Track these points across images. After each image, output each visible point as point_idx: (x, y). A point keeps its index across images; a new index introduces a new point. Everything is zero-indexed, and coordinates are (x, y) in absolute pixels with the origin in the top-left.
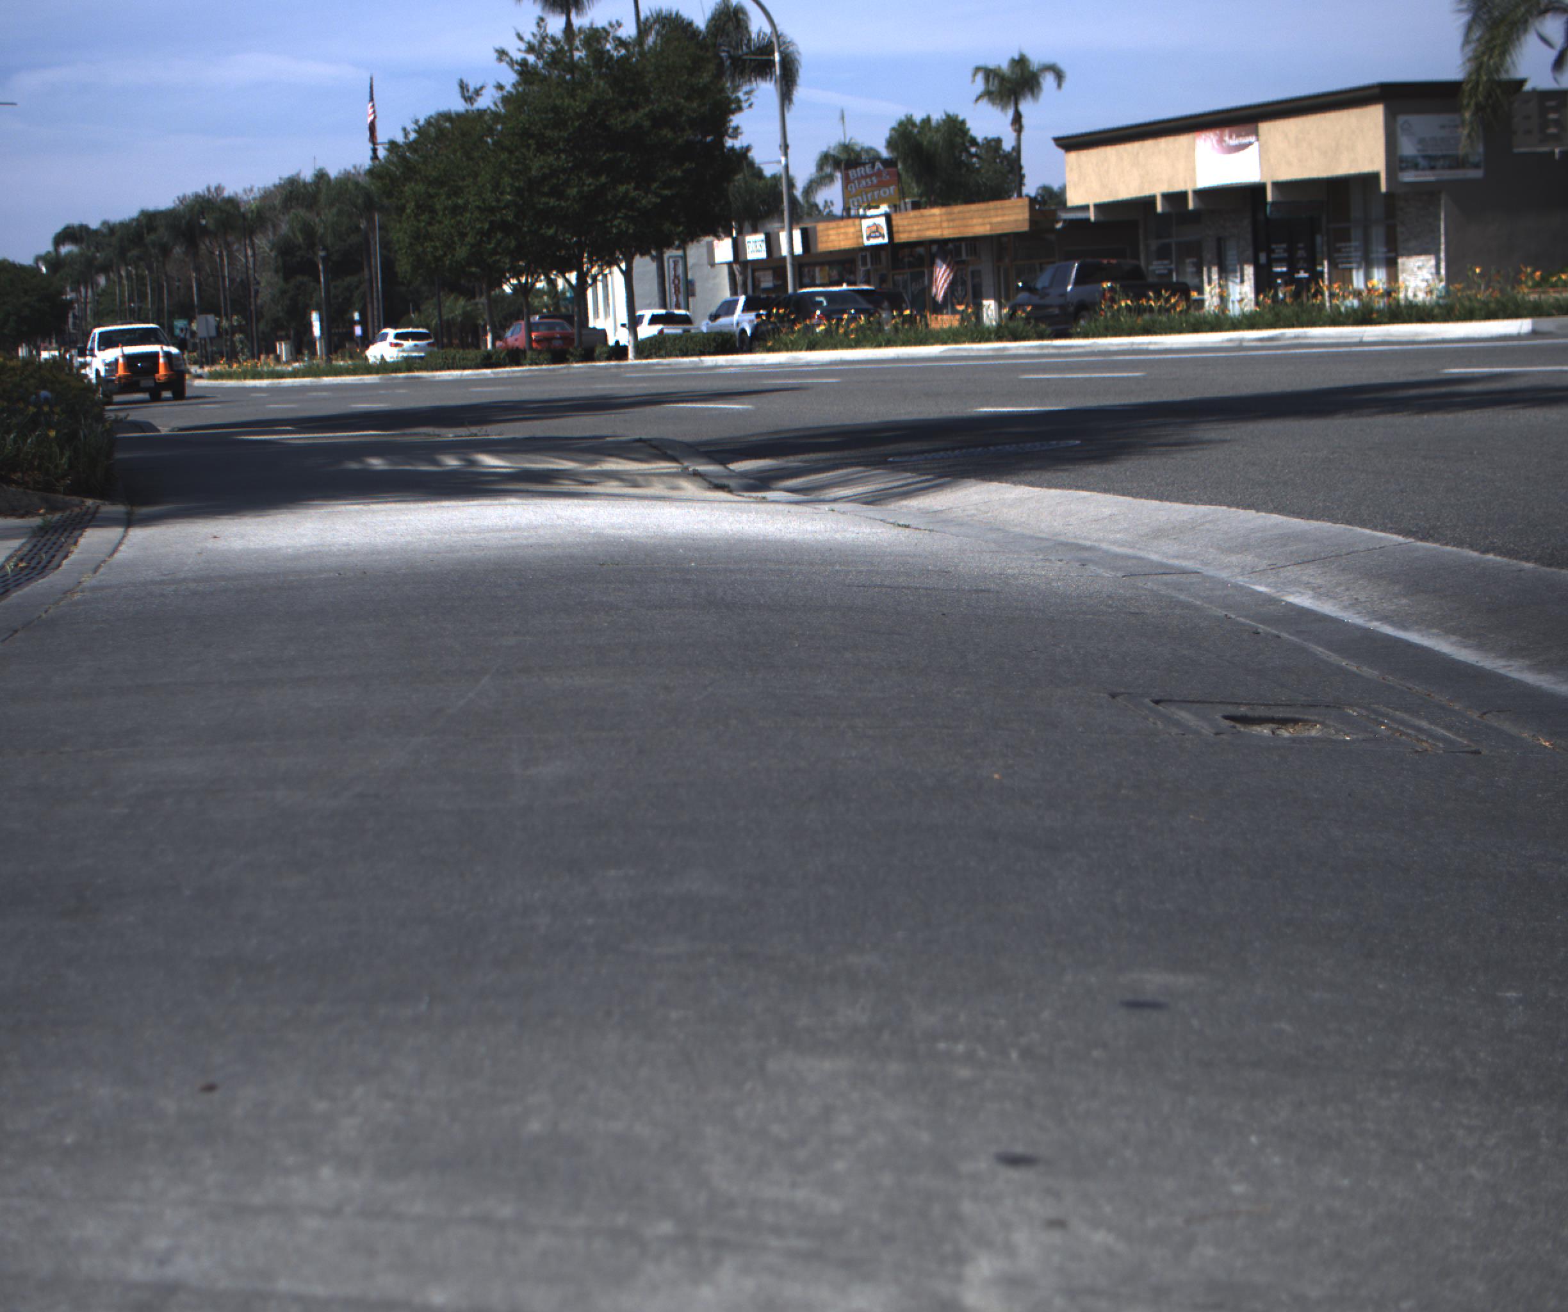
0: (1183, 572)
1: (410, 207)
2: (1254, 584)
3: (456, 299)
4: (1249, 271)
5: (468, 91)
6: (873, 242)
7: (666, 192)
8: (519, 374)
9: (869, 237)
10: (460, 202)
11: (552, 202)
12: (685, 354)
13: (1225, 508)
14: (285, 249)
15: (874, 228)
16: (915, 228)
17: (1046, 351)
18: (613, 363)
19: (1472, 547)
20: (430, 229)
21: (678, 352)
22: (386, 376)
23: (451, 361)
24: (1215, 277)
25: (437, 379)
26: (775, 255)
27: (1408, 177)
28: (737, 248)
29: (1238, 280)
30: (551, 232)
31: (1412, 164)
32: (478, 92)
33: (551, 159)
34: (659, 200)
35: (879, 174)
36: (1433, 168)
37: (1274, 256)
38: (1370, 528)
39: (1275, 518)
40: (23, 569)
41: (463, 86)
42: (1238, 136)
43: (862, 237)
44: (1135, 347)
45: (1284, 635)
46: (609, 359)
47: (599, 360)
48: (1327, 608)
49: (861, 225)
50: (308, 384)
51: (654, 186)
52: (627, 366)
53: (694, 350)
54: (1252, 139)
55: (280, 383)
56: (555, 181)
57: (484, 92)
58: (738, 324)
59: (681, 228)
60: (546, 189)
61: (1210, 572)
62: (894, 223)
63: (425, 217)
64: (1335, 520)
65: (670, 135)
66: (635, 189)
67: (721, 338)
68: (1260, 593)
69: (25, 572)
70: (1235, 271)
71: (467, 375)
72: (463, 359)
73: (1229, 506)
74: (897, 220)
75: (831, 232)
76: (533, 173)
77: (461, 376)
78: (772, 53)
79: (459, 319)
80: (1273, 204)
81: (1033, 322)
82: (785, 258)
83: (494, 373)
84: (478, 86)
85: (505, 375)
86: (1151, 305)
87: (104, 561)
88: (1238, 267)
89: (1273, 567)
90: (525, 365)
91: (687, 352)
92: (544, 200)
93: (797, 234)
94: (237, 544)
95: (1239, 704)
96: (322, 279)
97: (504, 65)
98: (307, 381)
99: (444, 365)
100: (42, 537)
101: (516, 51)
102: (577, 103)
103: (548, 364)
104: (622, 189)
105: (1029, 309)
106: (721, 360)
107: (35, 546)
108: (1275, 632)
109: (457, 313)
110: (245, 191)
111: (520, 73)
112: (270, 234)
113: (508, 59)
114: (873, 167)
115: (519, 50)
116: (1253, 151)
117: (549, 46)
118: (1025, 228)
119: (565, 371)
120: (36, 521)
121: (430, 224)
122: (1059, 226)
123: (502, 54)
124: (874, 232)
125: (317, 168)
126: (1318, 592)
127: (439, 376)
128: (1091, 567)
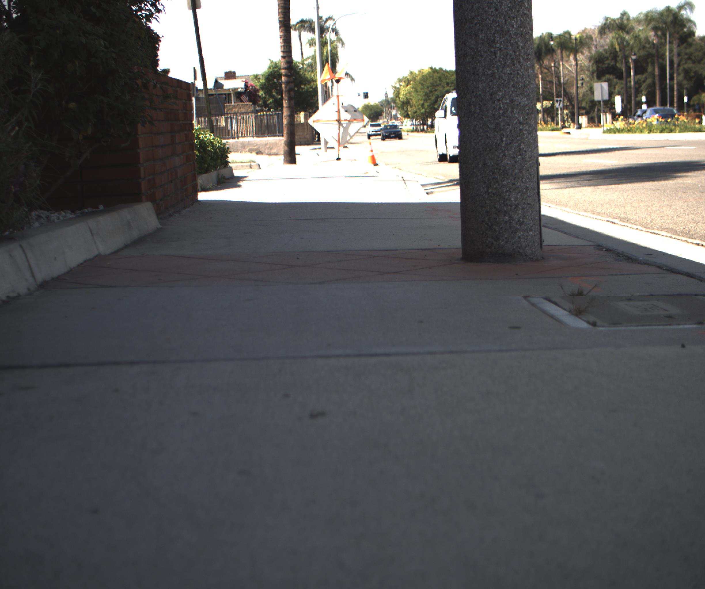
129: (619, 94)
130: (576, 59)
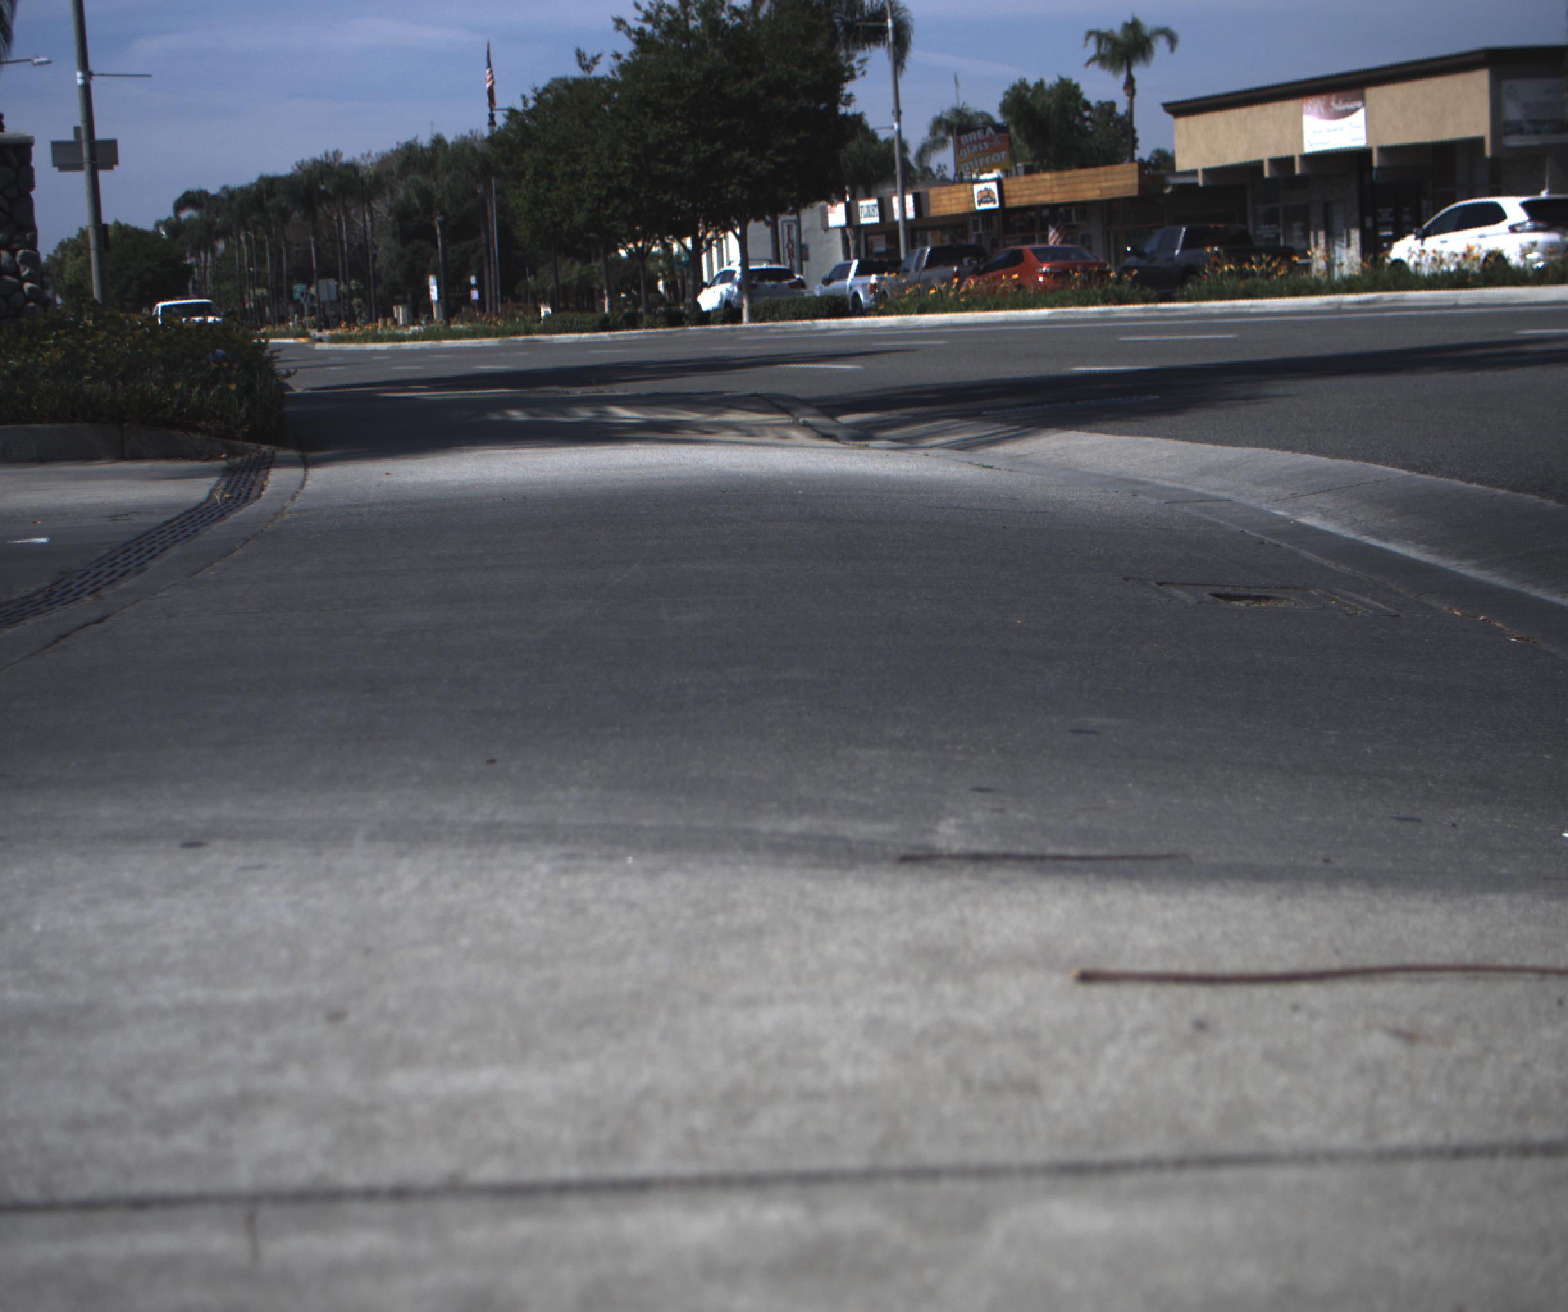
0: (1217, 500)
1: (529, 174)
2: (1276, 509)
3: (572, 263)
4: (1355, 235)
5: (585, 59)
6: (984, 206)
7: (780, 159)
8: (636, 337)
9: (980, 202)
10: (578, 168)
11: (669, 168)
12: (799, 317)
13: (1267, 450)
14: (403, 214)
15: (985, 193)
16: (1026, 192)
17: (1150, 314)
18: (728, 326)
19: (1461, 478)
20: (549, 195)
21: (791, 316)
22: (505, 339)
23: (568, 325)
24: (1322, 241)
25: (555, 342)
26: (888, 220)
27: (1513, 141)
28: (851, 213)
29: (1344, 244)
30: (667, 198)
31: (1517, 129)
32: (595, 60)
33: (668, 126)
34: (773, 167)
35: (990, 139)
36: (1537, 132)
37: (1380, 220)
38: (1383, 465)
39: (1308, 458)
40: (228, 499)
41: (580, 55)
42: (1345, 101)
43: (973, 201)
44: (1237, 310)
45: (1284, 545)
46: (724, 322)
47: (714, 323)
48: (1330, 527)
49: (972, 190)
50: (428, 347)
51: (769, 152)
52: (742, 329)
53: (806, 313)
54: (1359, 104)
55: (400, 346)
56: (671, 148)
57: (601, 60)
58: (851, 287)
59: (795, 194)
60: (663, 156)
61: (1242, 500)
62: (1005, 188)
63: (544, 183)
64: (1355, 458)
65: (784, 103)
66: (750, 155)
67: (833, 302)
68: (1280, 516)
69: (231, 502)
70: (1341, 235)
71: (585, 338)
72: (581, 323)
73: (1271, 448)
74: (1008, 185)
75: (943, 197)
76: (650, 140)
77: (579, 338)
78: (885, 20)
79: (576, 283)
80: (1380, 169)
81: (1138, 286)
82: (897, 223)
83: (612, 336)
84: (595, 55)
85: (622, 338)
86: (1253, 270)
87: (297, 492)
88: (1345, 232)
89: (1294, 496)
90: (642, 328)
91: (801, 314)
92: (660, 166)
93: (909, 199)
94: (410, 479)
95: (1224, 586)
96: (439, 244)
97: (622, 35)
98: (427, 344)
99: (562, 329)
100: (233, 476)
101: (634, 19)
102: (693, 72)
103: (665, 326)
104: (737, 155)
105: (1135, 273)
106: (834, 323)
107: (229, 482)
108: (1278, 543)
109: (573, 276)
110: (363, 156)
111: (638, 42)
112: (388, 199)
113: (625, 28)
114: (985, 132)
115: (637, 19)
116: (1359, 117)
117: (666, 16)
118: (1134, 192)
119: (681, 334)
120: (224, 463)
121: (548, 190)
122: (1168, 190)
123: (620, 23)
124: (985, 197)
125: (435, 133)
126: (1326, 515)
127: (557, 339)
128: (1141, 497)
129: (435, 273)
130: (371, 211)
